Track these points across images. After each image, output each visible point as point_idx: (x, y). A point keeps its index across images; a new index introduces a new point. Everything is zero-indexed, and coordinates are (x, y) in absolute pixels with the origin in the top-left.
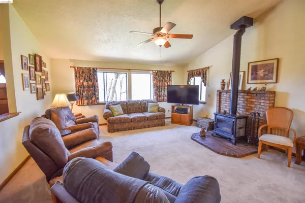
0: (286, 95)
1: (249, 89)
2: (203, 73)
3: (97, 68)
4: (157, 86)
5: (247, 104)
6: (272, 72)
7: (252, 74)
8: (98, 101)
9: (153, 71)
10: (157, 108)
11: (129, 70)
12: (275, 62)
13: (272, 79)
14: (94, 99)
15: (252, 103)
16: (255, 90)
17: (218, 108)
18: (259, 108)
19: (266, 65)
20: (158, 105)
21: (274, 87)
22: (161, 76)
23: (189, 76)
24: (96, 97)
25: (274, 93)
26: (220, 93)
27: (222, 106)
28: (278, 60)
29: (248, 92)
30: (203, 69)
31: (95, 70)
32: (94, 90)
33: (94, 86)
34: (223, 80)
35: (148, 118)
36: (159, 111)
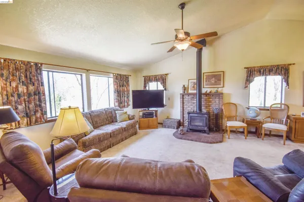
0: (229, 95)
1: (206, 92)
2: (163, 79)
3: (42, 64)
4: (118, 92)
5: (206, 103)
6: (220, 80)
7: (206, 81)
8: (45, 116)
9: (113, 74)
10: (127, 116)
11: (88, 70)
12: (222, 73)
13: (220, 85)
14: (39, 115)
15: (210, 102)
16: (210, 92)
17: (182, 109)
18: (215, 105)
19: (216, 75)
20: (126, 113)
21: (222, 90)
22: (121, 81)
23: (145, 81)
24: (42, 110)
25: (222, 94)
26: (183, 95)
27: (185, 107)
28: (223, 72)
29: (206, 94)
30: (162, 76)
31: (38, 67)
32: (40, 100)
33: (39, 93)
34: (184, 86)
35: (125, 128)
36: (130, 119)
